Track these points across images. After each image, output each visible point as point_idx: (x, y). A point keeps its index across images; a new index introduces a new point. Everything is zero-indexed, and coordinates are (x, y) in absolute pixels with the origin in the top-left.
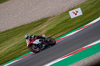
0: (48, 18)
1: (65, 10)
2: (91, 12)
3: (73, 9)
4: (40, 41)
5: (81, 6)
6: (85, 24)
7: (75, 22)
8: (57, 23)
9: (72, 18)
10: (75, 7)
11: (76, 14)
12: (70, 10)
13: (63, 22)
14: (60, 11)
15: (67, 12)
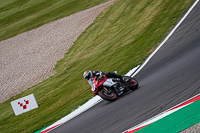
1: (3, 99)
2: (54, 102)
3: (19, 96)
4: (113, 81)
5: (35, 90)
6: (43, 127)
7: (24, 123)
9: (17, 114)
10: (23, 93)
11: (25, 107)
12: (13, 99)
15: (8, 103)
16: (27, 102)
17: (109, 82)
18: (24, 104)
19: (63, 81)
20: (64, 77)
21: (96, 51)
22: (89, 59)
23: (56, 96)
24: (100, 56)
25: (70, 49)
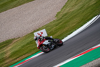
0: (13, 39)
1: (30, 31)
2: (56, 33)
3: (38, 30)
4: (49, 41)
5: (46, 27)
8: (22, 45)
10: (40, 28)
12: (35, 31)
13: (28, 44)
14: (25, 33)
15: (32, 33)
16: (42, 33)
17: (46, 42)
18: (40, 34)
19: (60, 23)
20: (61, 20)
21: (76, 8)
22: (73, 12)
23: (56, 31)
24: (78, 10)
25: (64, 7)
